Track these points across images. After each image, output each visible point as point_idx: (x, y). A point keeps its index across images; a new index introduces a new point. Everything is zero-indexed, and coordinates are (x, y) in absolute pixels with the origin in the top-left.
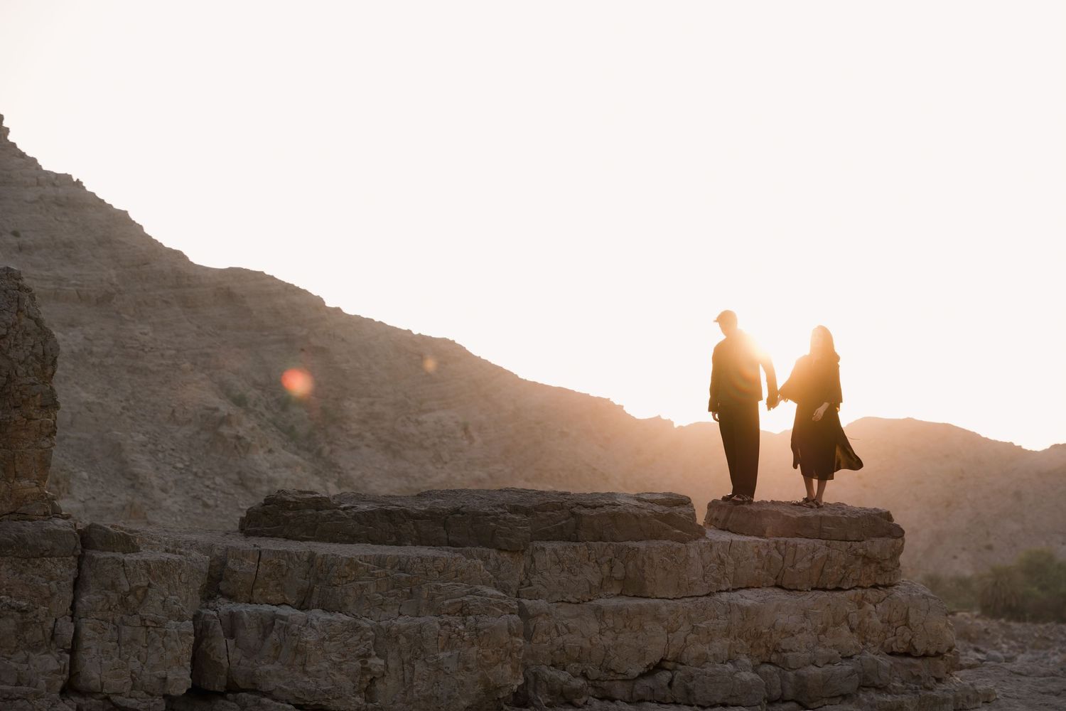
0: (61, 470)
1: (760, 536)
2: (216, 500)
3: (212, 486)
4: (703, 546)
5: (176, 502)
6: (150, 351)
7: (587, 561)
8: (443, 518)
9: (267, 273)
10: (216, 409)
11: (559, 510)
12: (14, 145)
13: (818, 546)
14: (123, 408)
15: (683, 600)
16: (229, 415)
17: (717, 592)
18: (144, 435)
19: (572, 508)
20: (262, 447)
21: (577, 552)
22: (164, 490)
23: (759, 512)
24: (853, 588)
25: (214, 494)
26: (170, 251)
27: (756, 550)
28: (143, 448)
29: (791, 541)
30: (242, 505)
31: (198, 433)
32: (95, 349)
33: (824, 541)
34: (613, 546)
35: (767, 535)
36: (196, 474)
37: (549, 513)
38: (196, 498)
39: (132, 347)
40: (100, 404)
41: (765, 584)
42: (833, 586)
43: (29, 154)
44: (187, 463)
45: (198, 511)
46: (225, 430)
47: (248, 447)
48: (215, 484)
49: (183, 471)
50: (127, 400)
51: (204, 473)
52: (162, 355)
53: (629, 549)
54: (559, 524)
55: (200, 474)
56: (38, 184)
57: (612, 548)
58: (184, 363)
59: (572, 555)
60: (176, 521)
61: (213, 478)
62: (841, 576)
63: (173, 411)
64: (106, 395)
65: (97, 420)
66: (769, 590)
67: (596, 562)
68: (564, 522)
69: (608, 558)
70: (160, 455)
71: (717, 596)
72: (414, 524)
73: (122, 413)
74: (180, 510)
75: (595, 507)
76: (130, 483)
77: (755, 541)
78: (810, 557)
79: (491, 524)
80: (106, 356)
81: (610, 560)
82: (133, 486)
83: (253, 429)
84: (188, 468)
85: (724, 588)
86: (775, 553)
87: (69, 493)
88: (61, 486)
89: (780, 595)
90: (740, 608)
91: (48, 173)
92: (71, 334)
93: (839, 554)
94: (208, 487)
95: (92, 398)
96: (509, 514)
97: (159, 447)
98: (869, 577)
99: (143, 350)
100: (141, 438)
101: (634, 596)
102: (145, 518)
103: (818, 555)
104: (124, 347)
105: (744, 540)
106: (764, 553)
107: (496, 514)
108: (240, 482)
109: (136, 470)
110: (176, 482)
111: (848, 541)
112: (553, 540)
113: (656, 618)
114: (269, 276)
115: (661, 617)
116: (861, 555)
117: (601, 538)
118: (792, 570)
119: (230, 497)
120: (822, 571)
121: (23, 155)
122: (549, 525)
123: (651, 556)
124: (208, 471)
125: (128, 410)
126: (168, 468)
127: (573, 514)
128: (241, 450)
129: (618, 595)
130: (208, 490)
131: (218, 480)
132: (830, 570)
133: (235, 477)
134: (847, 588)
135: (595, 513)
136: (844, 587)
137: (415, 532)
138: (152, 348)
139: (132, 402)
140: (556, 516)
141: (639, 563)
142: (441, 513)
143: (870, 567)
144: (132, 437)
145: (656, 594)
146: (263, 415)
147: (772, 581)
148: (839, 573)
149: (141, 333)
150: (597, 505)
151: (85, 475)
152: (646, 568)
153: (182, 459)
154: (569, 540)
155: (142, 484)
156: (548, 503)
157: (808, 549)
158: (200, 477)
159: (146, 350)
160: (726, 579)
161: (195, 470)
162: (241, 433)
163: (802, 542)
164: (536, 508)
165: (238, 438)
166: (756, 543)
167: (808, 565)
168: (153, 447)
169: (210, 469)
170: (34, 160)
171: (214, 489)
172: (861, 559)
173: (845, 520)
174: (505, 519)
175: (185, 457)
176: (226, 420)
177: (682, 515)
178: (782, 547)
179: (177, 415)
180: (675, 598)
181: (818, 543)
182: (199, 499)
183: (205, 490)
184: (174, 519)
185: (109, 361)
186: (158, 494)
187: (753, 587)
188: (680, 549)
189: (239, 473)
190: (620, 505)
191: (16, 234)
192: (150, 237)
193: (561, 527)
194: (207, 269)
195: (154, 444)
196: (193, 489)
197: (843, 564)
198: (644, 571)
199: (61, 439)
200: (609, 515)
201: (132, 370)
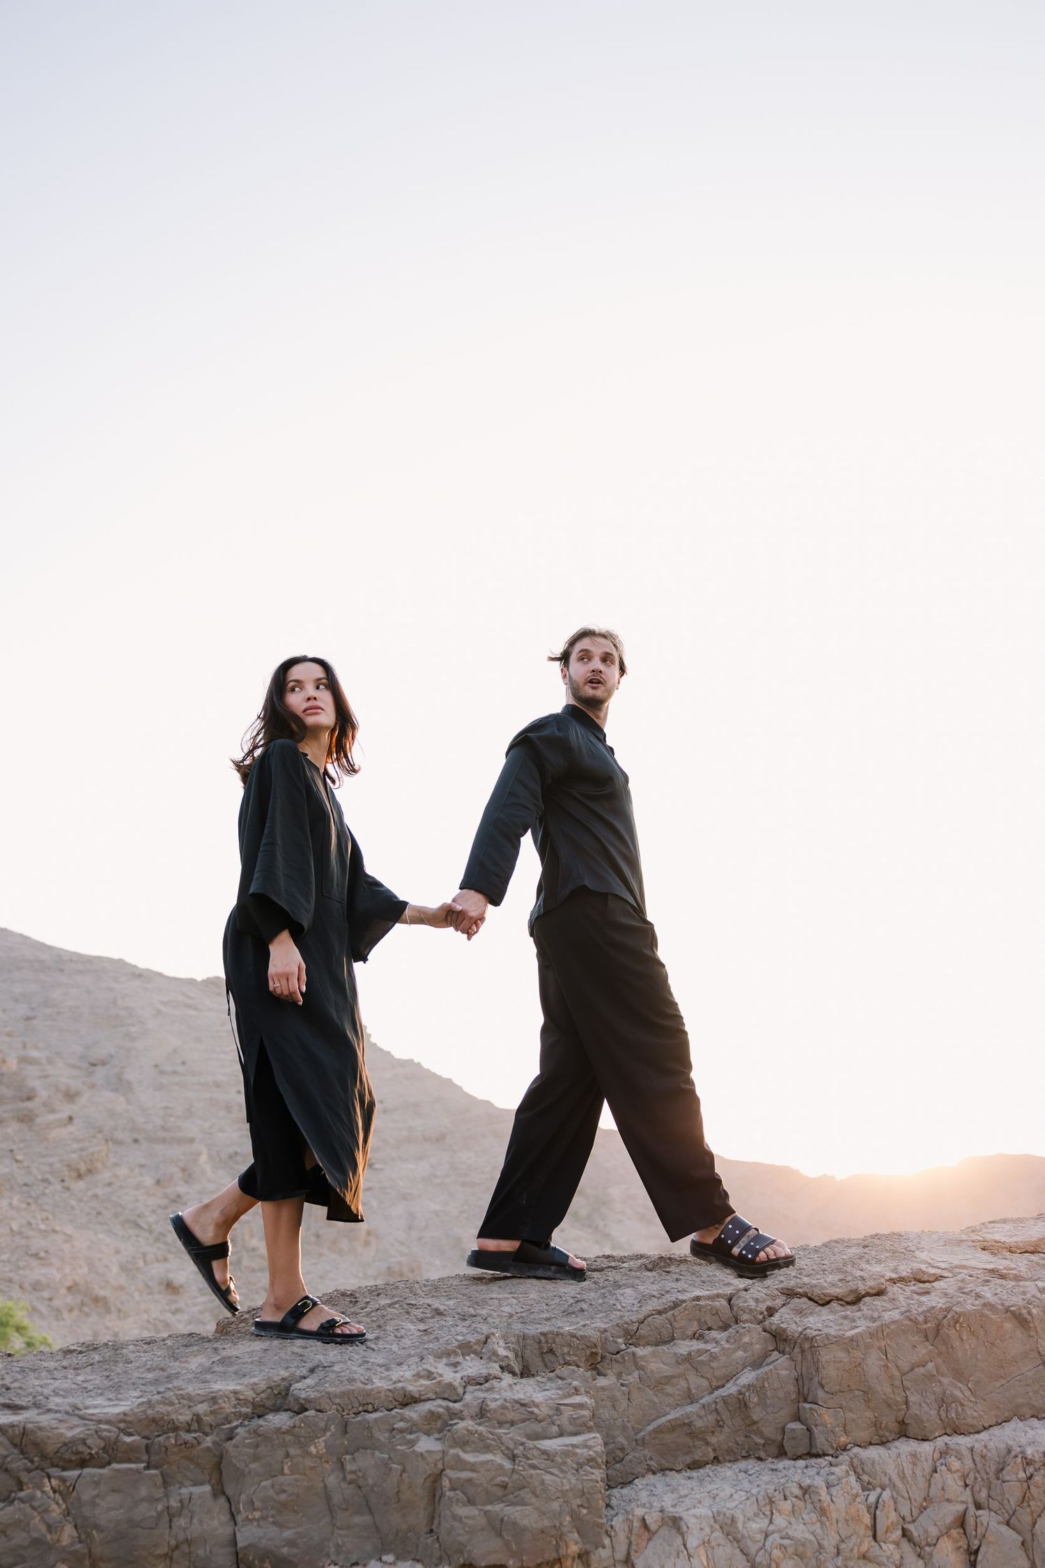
7: (868, 1543)
8: (208, 1441)
11: (725, 1327)
12: (375, 1044)
19: (771, 1311)
21: (823, 1512)
26: (481, 1102)
32: (438, 1173)
34: (960, 1457)
37: (684, 1347)
43: (386, 1048)
53: (1028, 1462)
54: (731, 1389)
57: (956, 1465)
59: (799, 1531)
67: (905, 1533)
68: (748, 1377)
69: (950, 1512)
72: (66, 1491)
75: (856, 1299)
79: (426, 1444)
80: (446, 1177)
81: (961, 1522)
91: (399, 1060)
92: (421, 1164)
95: (438, 1207)
96: (507, 1379)
104: (456, 1169)
107: (449, 1393)
112: (716, 1461)
117: (902, 1423)
121: (381, 1050)
122: (691, 1398)
127: (779, 1339)
135: (862, 1326)
137: (68, 1534)
140: (714, 1357)
142: (198, 1418)
150: (862, 1288)
151: (438, 1262)
154: (782, 1453)
156: (676, 1305)
164: (632, 1336)
170: (389, 1053)
174: (482, 1413)
185: (448, 1180)
190: (939, 1278)
193: (741, 1403)
199: (420, 1239)
200: (915, 1322)
201: (464, 1185)
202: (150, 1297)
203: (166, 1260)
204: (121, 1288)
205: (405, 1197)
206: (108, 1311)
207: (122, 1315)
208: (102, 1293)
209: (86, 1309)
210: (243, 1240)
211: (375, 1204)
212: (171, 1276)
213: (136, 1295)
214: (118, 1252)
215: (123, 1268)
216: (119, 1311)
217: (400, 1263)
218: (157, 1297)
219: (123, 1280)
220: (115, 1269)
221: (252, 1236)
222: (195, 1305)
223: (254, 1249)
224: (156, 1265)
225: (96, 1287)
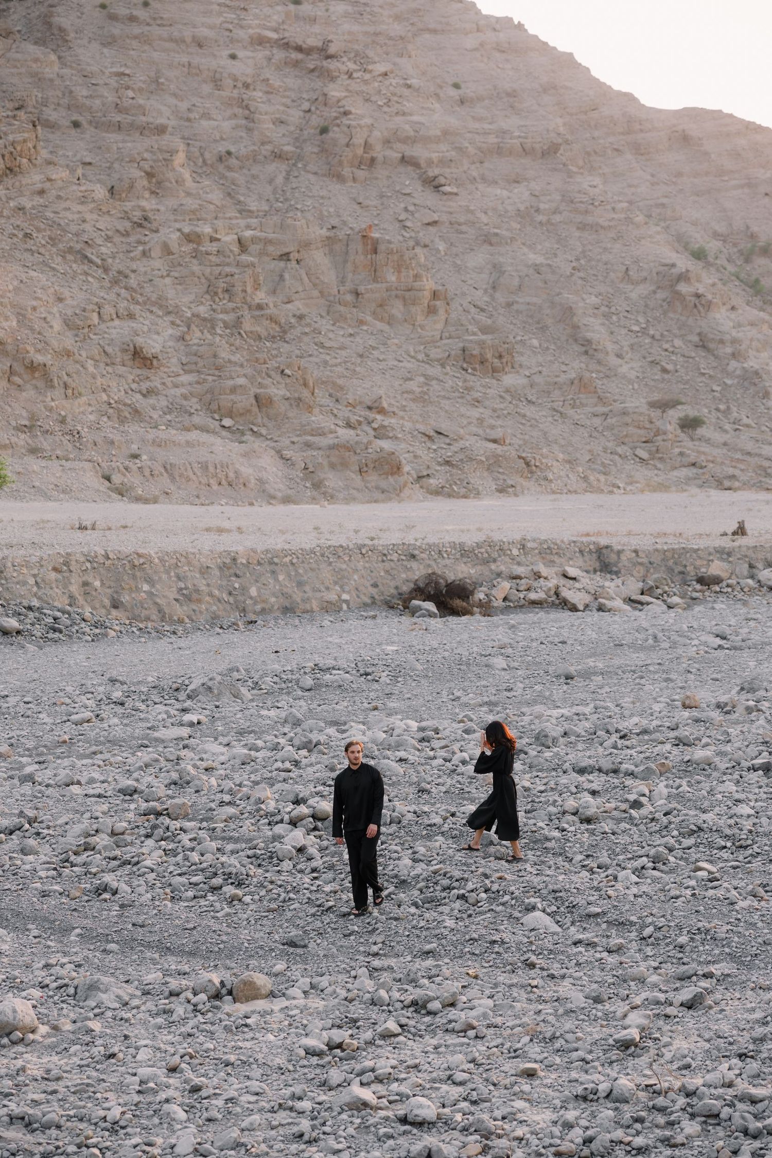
0: (504, 343)
2: (676, 365)
3: (671, 349)
5: (632, 368)
6: (600, 205)
9: (726, 111)
10: (673, 265)
14: (574, 268)
16: (688, 271)
18: (596, 297)
20: (724, 304)
22: (619, 356)
25: (674, 358)
26: (620, 94)
28: (596, 311)
31: (655, 292)
32: (542, 206)
36: (653, 337)
38: (654, 363)
39: (581, 202)
40: (549, 265)
44: (644, 326)
45: (657, 377)
46: (683, 288)
47: (709, 306)
48: (674, 346)
49: (639, 334)
50: (578, 260)
51: (662, 335)
52: (614, 209)
55: (658, 337)
56: (478, 30)
58: (637, 216)
61: (673, 341)
63: (627, 269)
64: (555, 255)
65: (546, 283)
70: (614, 318)
73: (572, 275)
74: (638, 377)
76: (584, 349)
80: (554, 213)
82: (586, 353)
83: (714, 285)
84: (644, 331)
87: (513, 367)
88: (504, 360)
91: (487, 17)
92: (516, 191)
94: (666, 350)
95: (540, 260)
97: (613, 310)
99: (593, 204)
100: (593, 300)
102: (595, 392)
104: (572, 202)
108: (701, 343)
109: (589, 335)
110: (632, 346)
114: (728, 114)
119: (691, 360)
124: (666, 333)
125: (579, 271)
126: (624, 331)
128: (701, 309)
130: (667, 353)
131: (678, 342)
133: (696, 339)
138: (603, 202)
139: (582, 262)
144: (583, 299)
146: (725, 269)
149: (590, 186)
151: (535, 342)
153: (638, 321)
155: (595, 350)
158: (658, 340)
159: (596, 204)
161: (652, 332)
162: (700, 291)
165: (698, 296)
168: (607, 309)
169: (667, 331)
171: (673, 352)
175: (641, 319)
176: (683, 277)
179: (631, 273)
182: (657, 363)
183: (664, 353)
184: (631, 387)
185: (557, 218)
186: (613, 360)
189: (699, 334)
191: (456, 86)
194: (660, 111)
195: (607, 306)
196: (650, 354)
199: (509, 305)
201: (582, 227)
202: (109, 369)
203: (131, 316)
204: (68, 354)
205: (488, 240)
206: (50, 384)
207: (70, 391)
208: (39, 358)
209: (16, 379)
210: (245, 291)
211: (442, 246)
212: (140, 341)
213: (90, 364)
214: (60, 300)
215: (68, 324)
216: (66, 386)
217: (482, 344)
218: (121, 370)
219: (69, 341)
220: (57, 325)
221: (257, 286)
222: (176, 386)
223: (260, 307)
224: (117, 322)
225: (31, 349)
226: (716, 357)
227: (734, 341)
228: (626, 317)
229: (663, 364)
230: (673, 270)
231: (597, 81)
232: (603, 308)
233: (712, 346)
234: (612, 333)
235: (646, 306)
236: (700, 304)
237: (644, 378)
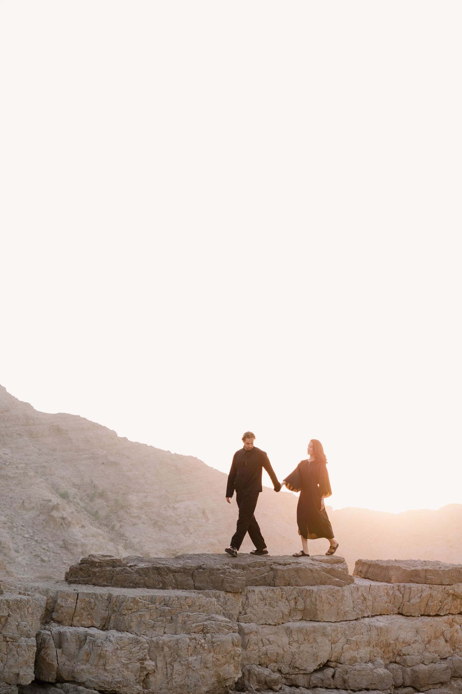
1: (389, 582)
2: (49, 557)
3: (47, 548)
4: (353, 589)
5: (24, 559)
6: (9, 465)
7: (281, 599)
8: (191, 572)
9: (81, 416)
10: (50, 501)
11: (264, 566)
13: (424, 588)
15: (341, 623)
16: (58, 504)
17: (362, 617)
18: (5, 517)
19: (271, 565)
20: (78, 524)
21: (275, 593)
22: (17, 551)
23: (387, 567)
24: (447, 615)
25: (48, 553)
26: (23, 403)
27: (386, 591)
28: (4, 525)
29: (408, 585)
30: (65, 560)
31: (38, 515)
33: (428, 585)
34: (297, 589)
35: (392, 581)
36: (37, 541)
37: (257, 568)
38: (37, 556)
41: (392, 613)
42: (434, 614)
44: (32, 534)
45: (38, 564)
46: (55, 514)
47: (69, 524)
48: (48, 547)
49: (29, 539)
51: (42, 540)
52: (17, 467)
53: (307, 591)
54: (263, 575)
55: (39, 541)
57: (296, 590)
58: (30, 472)
59: (271, 595)
60: (24, 570)
61: (48, 544)
62: (439, 607)
63: (23, 502)
66: (395, 616)
67: (287, 599)
68: (266, 574)
69: (294, 596)
70: (15, 529)
71: (362, 620)
72: (174, 576)
74: (27, 564)
75: (285, 565)
77: (385, 586)
78: (419, 595)
79: (221, 575)
81: (295, 598)
83: (72, 513)
84: (32, 538)
85: (366, 615)
86: (398, 593)
89: (401, 619)
90: (377, 628)
93: (438, 593)
94: (44, 549)
96: (232, 569)
97: (14, 524)
98: (456, 608)
99: (5, 464)
100: (3, 518)
101: (310, 620)
102: (5, 569)
103: (425, 594)
105: (378, 585)
106: (391, 593)
107: (224, 569)
108: (64, 546)
110: (24, 546)
111: (443, 585)
112: (260, 585)
113: (324, 635)
114: (82, 418)
115: (327, 633)
116: (451, 594)
117: (289, 584)
118: (408, 604)
119: (58, 555)
120: (427, 604)
122: (257, 576)
123: (320, 595)
124: (44, 539)
126: (20, 537)
127: (272, 569)
128: (65, 526)
129: (300, 620)
130: (44, 551)
131: (51, 545)
132: (432, 603)
133: (61, 543)
134: (443, 614)
135: (285, 568)
136: (441, 614)
137: (174, 581)
138: (10, 463)
140: (261, 570)
141: (313, 600)
142: (190, 568)
143: (457, 601)
145: (323, 619)
146: (79, 504)
147: (396, 611)
148: (438, 605)
149: (4, 454)
150: (287, 563)
152: (318, 603)
153: (28, 531)
154: (270, 585)
155: (3, 547)
156: (256, 562)
157: (418, 590)
158: (39, 543)
159: (7, 464)
160: (367, 609)
161: (36, 538)
162: (65, 516)
163: (414, 586)
164: (249, 566)
165: (63, 519)
166: (386, 587)
167: (418, 600)
168: (10, 524)
169: (45, 538)
171: (48, 550)
172: (451, 596)
173: (441, 572)
174: (229, 572)
175: (30, 531)
176: (55, 508)
177: (340, 569)
178: (402, 589)
179: (25, 504)
180: (335, 622)
181: (424, 586)
182: (39, 556)
183: (43, 551)
186: (13, 554)
187: (384, 614)
188: (338, 591)
189: (63, 540)
190: (300, 563)
192: (10, 394)
193: (265, 577)
194: (45, 414)
195: (11, 522)
196: (34, 551)
197: (440, 599)
198: (316, 605)
200: (294, 569)
226: (72, 554)
227: (83, 545)
228: (22, 529)
229: (42, 557)
230: (50, 504)
231: (9, 395)
232: (9, 524)
233: (70, 547)
234: (13, 538)
235: (34, 523)
236: (65, 523)
237: (30, 564)
